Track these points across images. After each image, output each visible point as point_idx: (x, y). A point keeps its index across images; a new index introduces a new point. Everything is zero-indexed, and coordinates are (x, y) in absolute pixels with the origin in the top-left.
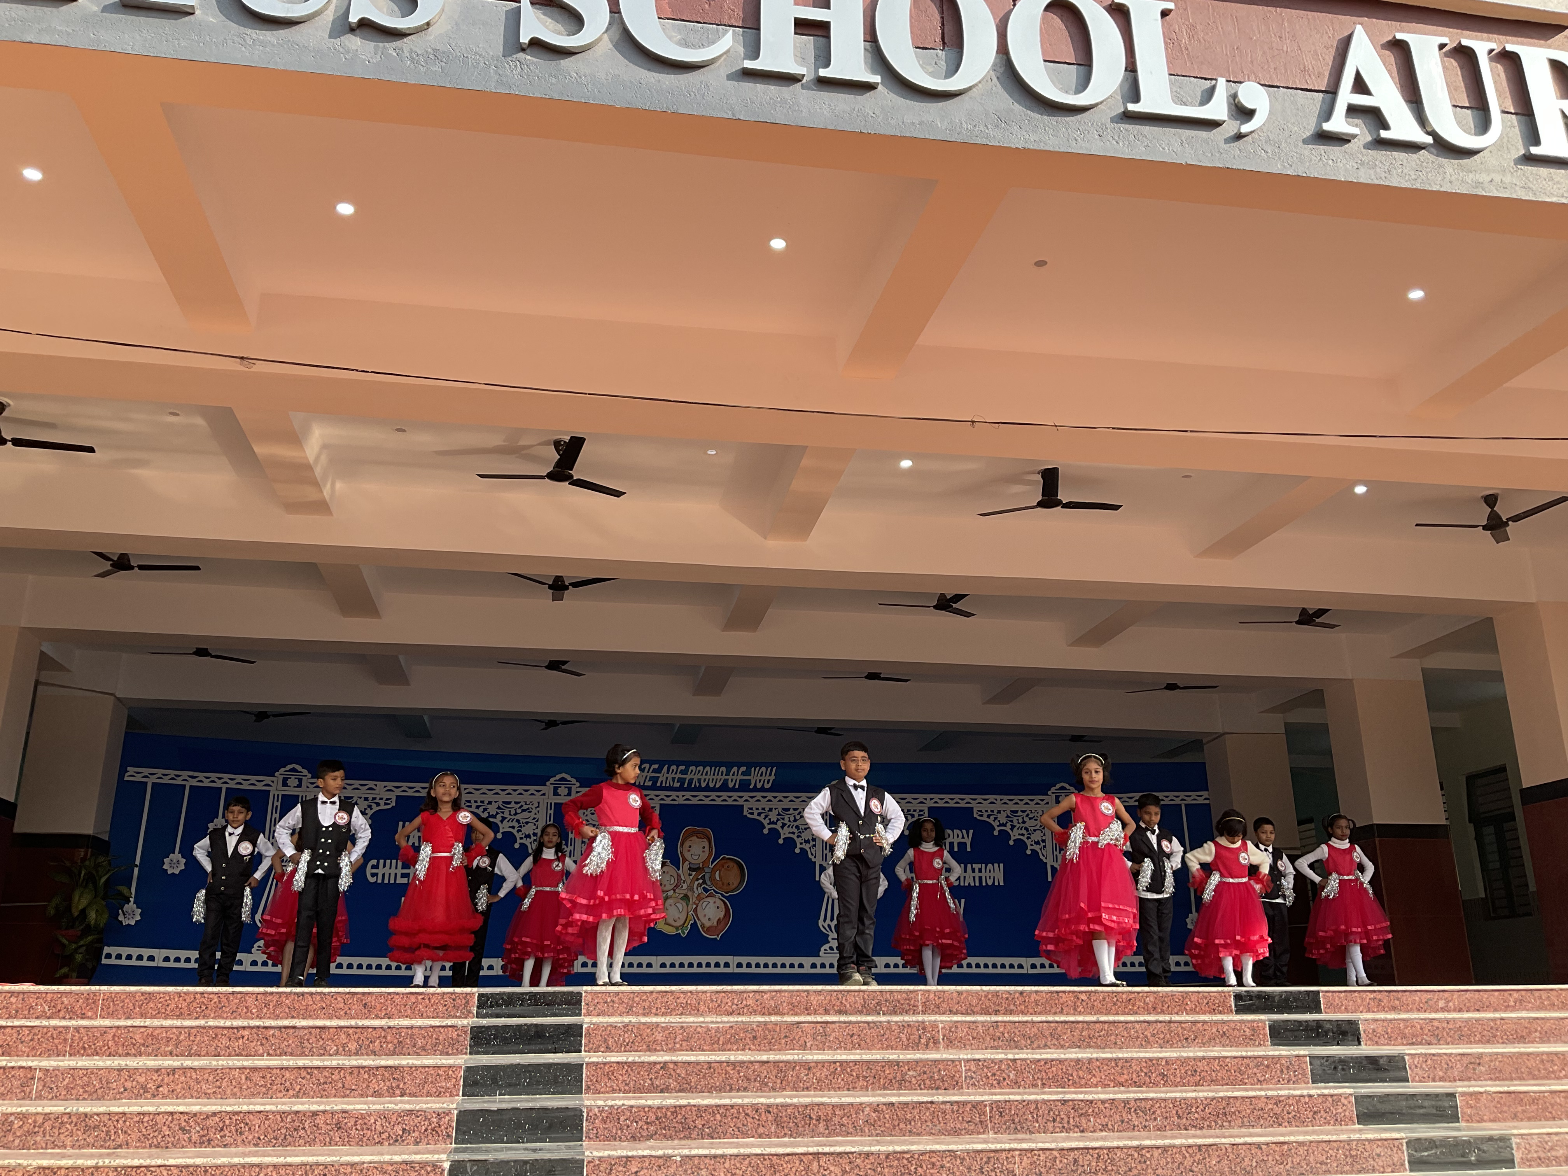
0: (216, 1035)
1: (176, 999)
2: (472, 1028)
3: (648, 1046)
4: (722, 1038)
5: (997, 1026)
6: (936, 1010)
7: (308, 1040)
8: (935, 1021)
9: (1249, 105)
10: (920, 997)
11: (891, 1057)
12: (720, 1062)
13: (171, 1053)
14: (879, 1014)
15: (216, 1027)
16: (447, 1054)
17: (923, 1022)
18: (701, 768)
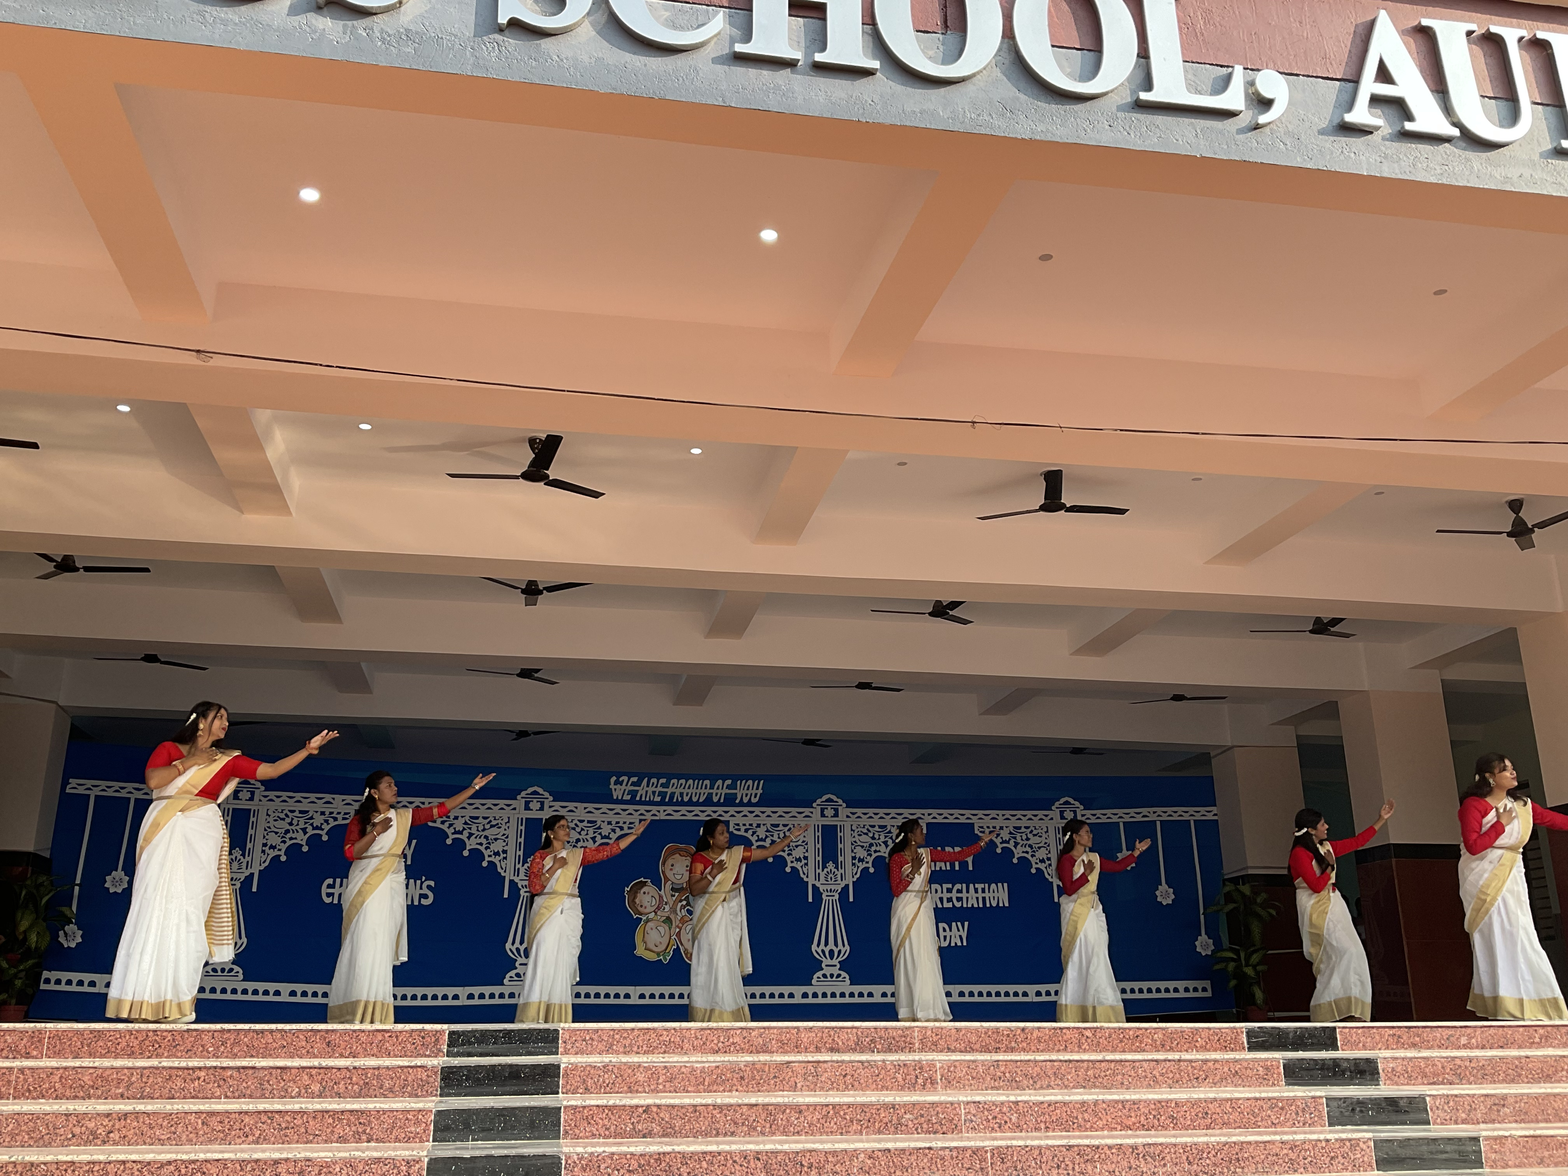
0: (171, 1077)
1: (128, 1037)
2: (442, 1068)
3: (630, 1087)
4: (707, 1079)
5: (998, 1065)
6: (933, 1047)
7: (268, 1081)
8: (933, 1060)
9: (1267, 94)
10: (916, 1034)
11: (887, 1100)
12: (707, 1106)
13: (122, 1096)
14: (873, 1052)
15: (170, 1068)
16: (417, 1096)
17: (920, 1061)
18: (683, 781)
